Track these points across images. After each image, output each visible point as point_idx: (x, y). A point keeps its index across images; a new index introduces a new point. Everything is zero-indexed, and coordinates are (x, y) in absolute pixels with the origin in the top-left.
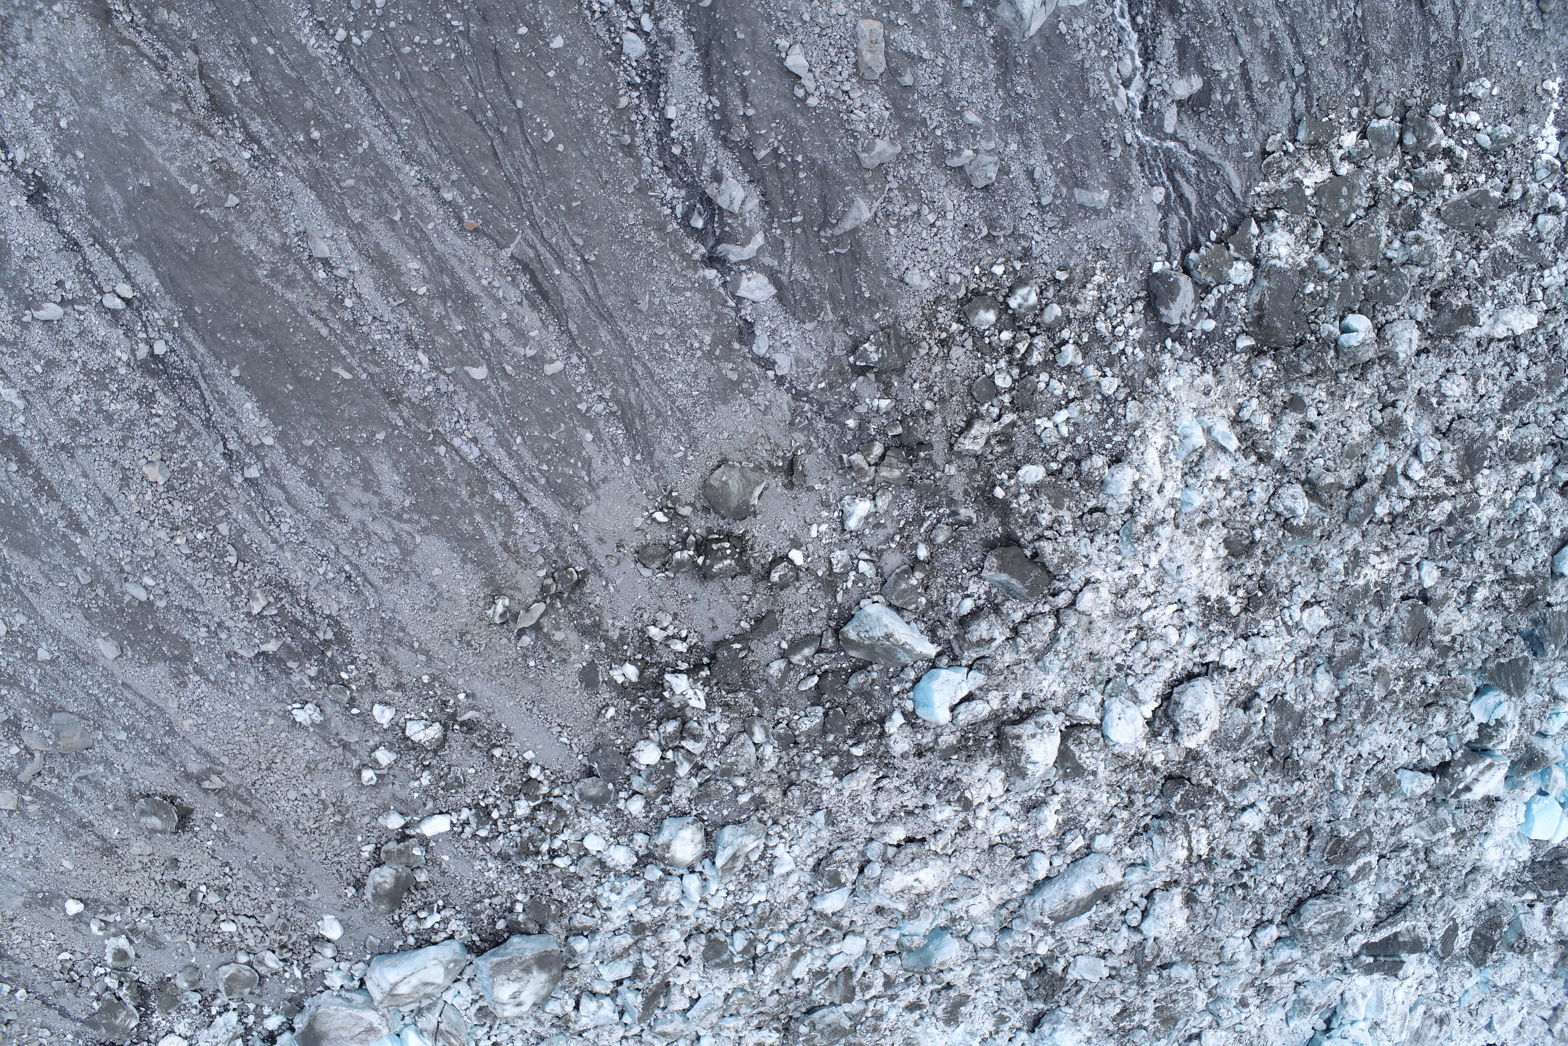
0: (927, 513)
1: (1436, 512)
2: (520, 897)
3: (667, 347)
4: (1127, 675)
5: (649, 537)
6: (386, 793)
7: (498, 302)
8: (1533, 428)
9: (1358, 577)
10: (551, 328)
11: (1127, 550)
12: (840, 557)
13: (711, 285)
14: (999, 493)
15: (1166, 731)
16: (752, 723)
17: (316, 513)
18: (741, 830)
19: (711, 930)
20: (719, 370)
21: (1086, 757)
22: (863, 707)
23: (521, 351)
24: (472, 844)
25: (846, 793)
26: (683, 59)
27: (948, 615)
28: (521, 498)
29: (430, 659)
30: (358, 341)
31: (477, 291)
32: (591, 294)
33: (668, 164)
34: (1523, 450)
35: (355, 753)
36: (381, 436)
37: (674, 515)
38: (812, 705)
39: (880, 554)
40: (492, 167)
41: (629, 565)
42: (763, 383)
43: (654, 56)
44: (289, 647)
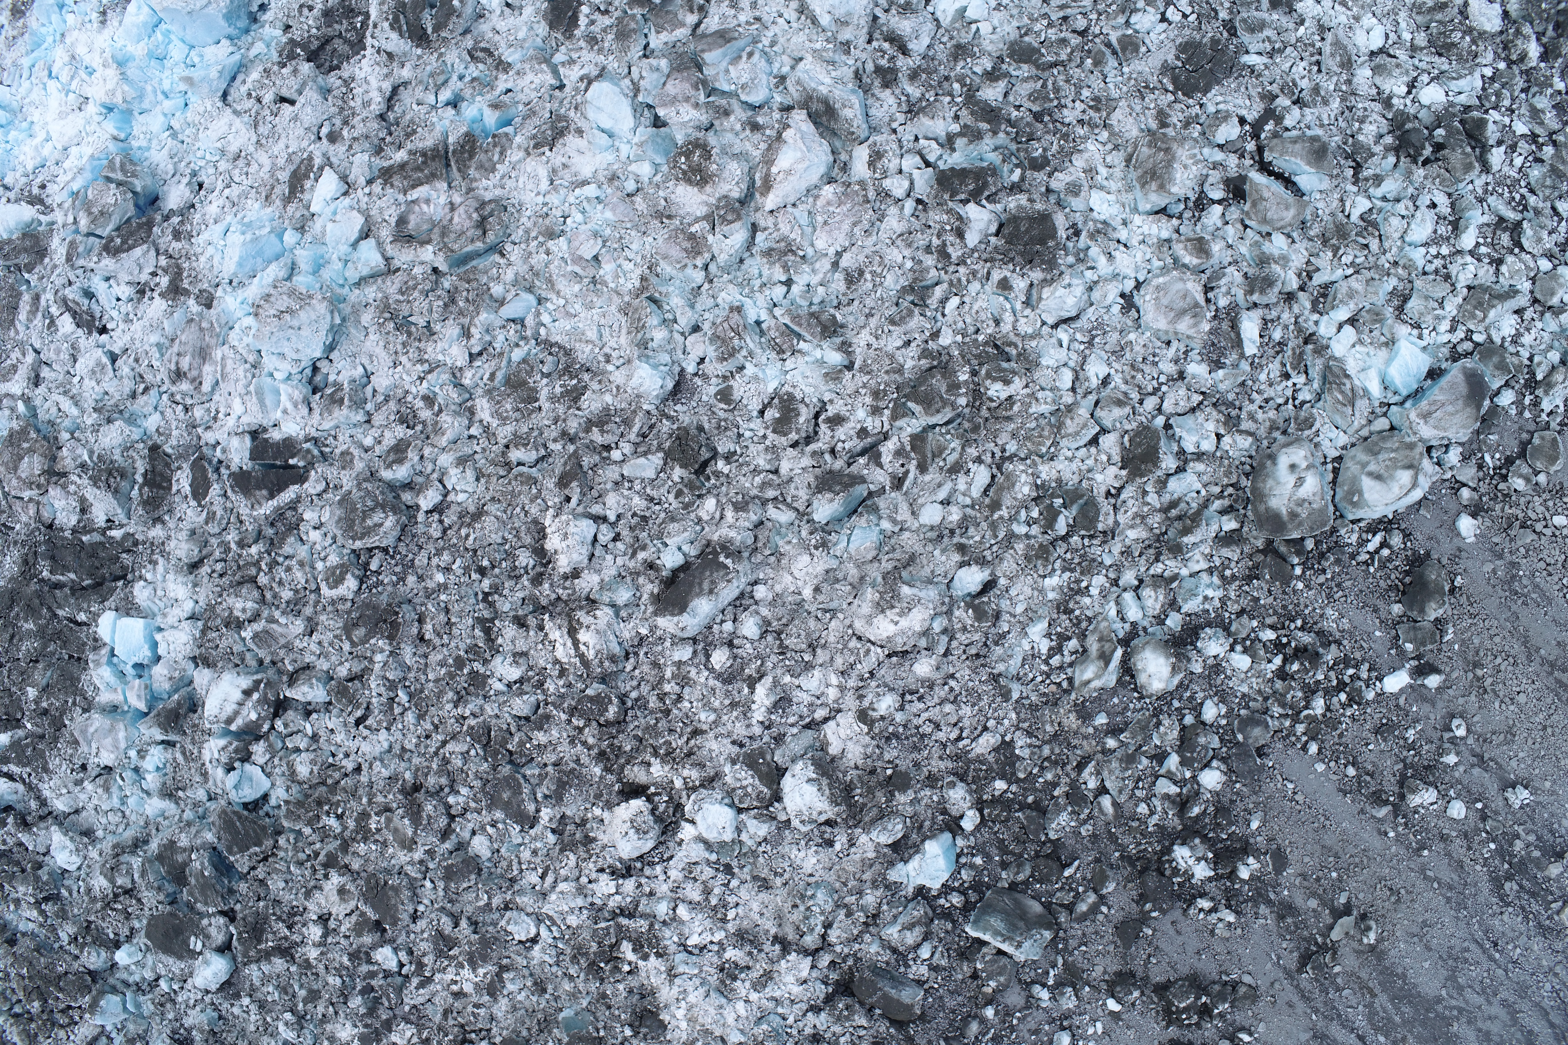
1: (408, 1033)
2: (1300, 585)
4: (718, 862)
5: (1251, 1015)
6: (1441, 709)
9: (485, 974)
12: (1069, 1002)
16: (1116, 816)
21: (747, 779)
22: (1005, 835)
27: (940, 940)
28: (1363, 1040)
29: (1423, 870)
35: (1473, 752)
37: (1233, 1037)
39: (1029, 1007)
41: (1262, 983)
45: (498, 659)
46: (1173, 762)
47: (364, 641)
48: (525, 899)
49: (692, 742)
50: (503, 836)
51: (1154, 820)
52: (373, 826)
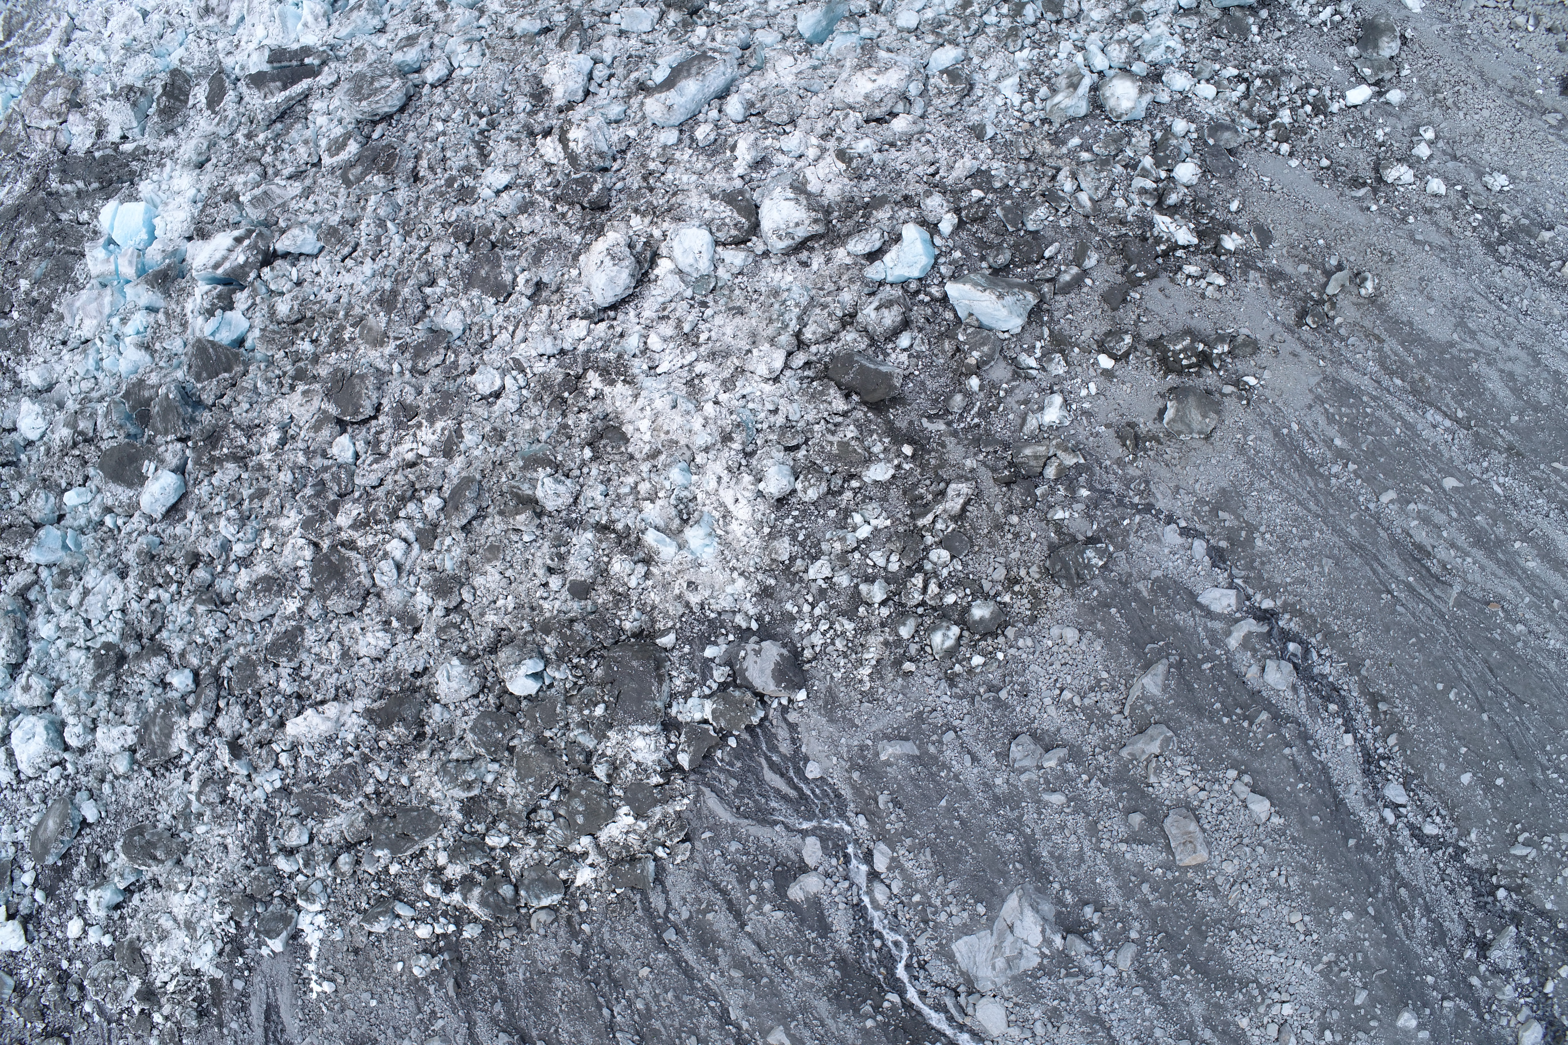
0: (976, 420)
1: (355, 512)
2: (1258, 39)
3: (1294, 530)
4: (693, 298)
5: (1253, 363)
6: (1407, 122)
7: (1453, 545)
8: (255, 616)
9: (443, 429)
10: (1399, 531)
11: (746, 414)
12: (1058, 368)
13: (1265, 593)
14: (907, 450)
15: (639, 247)
16: (1094, 209)
17: (1545, 348)
18: (1071, 113)
19: (1058, 22)
20: (1238, 517)
21: (725, 212)
22: (984, 234)
23: (1421, 506)
24: (1319, 82)
25: (967, 156)
26: (1353, 788)
27: (920, 330)
28: (1379, 382)
29: (1411, 237)
30: (1556, 495)
31: (1474, 551)
32: (1375, 565)
33: (1335, 694)
34: (268, 590)
35: (1444, 152)
36: (1514, 419)
37: (1237, 383)
38: (1037, 232)
39: (1016, 375)
40: (1491, 660)
41: (1262, 337)
42: (1189, 514)
43: (1375, 788)
44: (1531, 236)
45: (489, 170)
46: (1148, 162)
47: (359, 180)
48: (493, 356)
49: (673, 200)
50: (477, 309)
51: (1133, 209)
52: (346, 336)
